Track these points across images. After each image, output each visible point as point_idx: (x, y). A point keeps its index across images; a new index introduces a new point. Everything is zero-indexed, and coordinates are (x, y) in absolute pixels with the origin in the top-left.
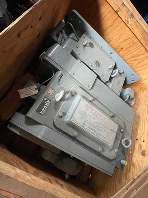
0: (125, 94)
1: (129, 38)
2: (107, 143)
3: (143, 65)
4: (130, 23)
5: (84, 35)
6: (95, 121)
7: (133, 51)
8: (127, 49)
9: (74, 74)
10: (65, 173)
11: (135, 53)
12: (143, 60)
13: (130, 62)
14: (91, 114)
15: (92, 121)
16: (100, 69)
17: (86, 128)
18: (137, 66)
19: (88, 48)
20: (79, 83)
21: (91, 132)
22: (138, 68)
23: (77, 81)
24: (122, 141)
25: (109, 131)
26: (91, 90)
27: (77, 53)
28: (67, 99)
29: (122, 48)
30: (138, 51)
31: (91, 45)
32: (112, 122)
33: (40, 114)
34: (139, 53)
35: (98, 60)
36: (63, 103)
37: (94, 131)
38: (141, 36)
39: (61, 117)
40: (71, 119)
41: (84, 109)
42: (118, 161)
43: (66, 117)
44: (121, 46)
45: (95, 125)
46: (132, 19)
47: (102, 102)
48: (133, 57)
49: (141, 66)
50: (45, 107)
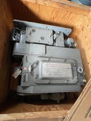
0: (68, 43)
1: (53, 11)
2: (68, 76)
3: (72, 19)
4: (47, 4)
5: (27, 28)
6: (55, 69)
7: (60, 15)
8: (56, 16)
9: (32, 53)
10: (57, 101)
11: (62, 16)
12: (69, 17)
13: (63, 22)
14: (51, 67)
15: (54, 70)
16: (45, 40)
17: (52, 76)
18: (68, 21)
19: (33, 34)
20: (38, 55)
21: (56, 76)
22: (69, 22)
23: (36, 55)
24: (78, 70)
25: (66, 70)
26: (46, 55)
27: (28, 41)
28: (35, 68)
29: (54, 18)
30: (63, 14)
31: (34, 31)
32: (66, 64)
33: (26, 82)
34: (64, 14)
35: (42, 36)
36: (34, 70)
37: (57, 75)
38: (58, 6)
39: (37, 78)
40: (42, 76)
41: (46, 67)
42: (81, 82)
43: (39, 76)
44: (53, 17)
45: (57, 71)
46: (46, 1)
47: (55, 57)
48: (63, 18)
49: (71, 20)
50: (26, 77)
